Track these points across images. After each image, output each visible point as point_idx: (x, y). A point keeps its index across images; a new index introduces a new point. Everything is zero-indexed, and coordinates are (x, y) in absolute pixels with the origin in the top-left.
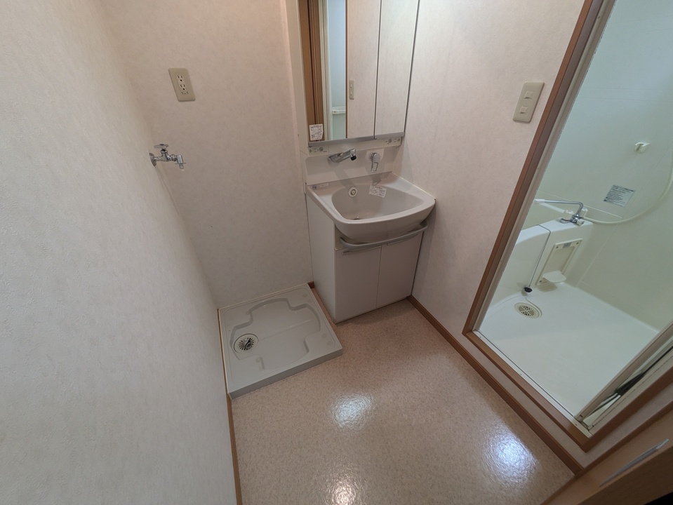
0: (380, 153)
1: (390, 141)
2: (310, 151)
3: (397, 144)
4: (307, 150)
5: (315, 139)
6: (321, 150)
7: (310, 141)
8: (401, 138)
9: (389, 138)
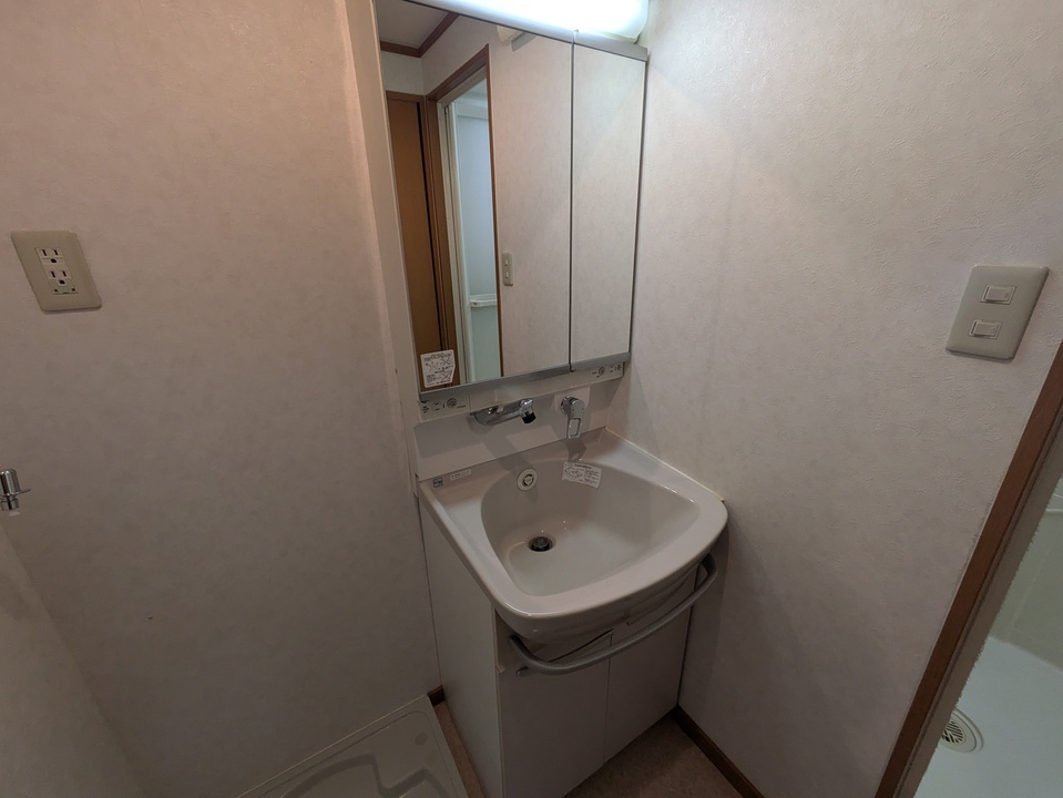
0: (583, 395)
1: (602, 371)
2: (425, 409)
3: (616, 374)
4: (418, 408)
5: (435, 383)
6: (452, 403)
7: (422, 388)
8: (623, 363)
9: (600, 366)
